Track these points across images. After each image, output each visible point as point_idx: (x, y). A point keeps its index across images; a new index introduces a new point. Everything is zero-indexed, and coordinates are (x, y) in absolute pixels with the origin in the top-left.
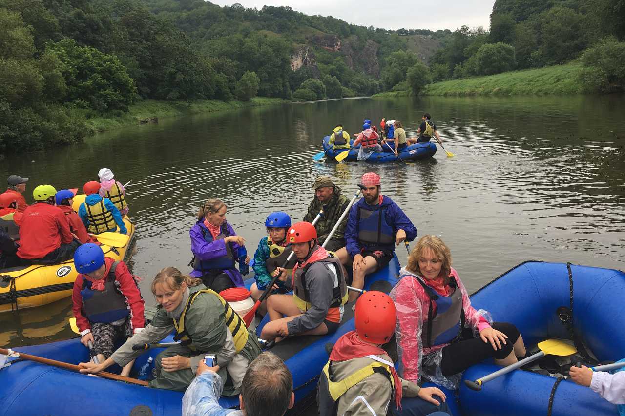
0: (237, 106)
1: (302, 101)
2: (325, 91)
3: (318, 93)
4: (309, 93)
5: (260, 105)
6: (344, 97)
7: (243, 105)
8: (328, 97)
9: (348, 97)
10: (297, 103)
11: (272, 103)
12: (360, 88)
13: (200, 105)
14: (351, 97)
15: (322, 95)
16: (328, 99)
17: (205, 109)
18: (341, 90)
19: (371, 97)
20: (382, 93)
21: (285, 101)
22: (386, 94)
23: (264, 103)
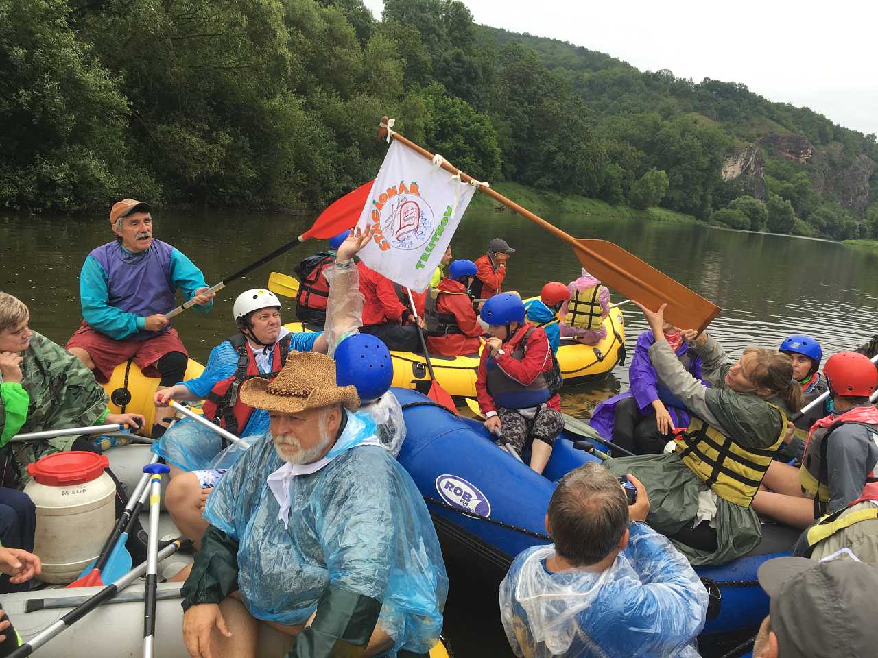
0: (628, 215)
1: (724, 227)
2: (767, 220)
3: (754, 220)
4: (739, 217)
5: (660, 220)
6: (794, 234)
7: (634, 216)
8: (768, 230)
9: (803, 235)
10: (717, 227)
11: (677, 220)
12: (826, 225)
13: (576, 203)
14: (807, 236)
15: (760, 223)
16: (767, 232)
17: (580, 210)
18: (793, 222)
19: (841, 243)
20: (862, 241)
21: (699, 222)
22: (870, 243)
23: (666, 218)
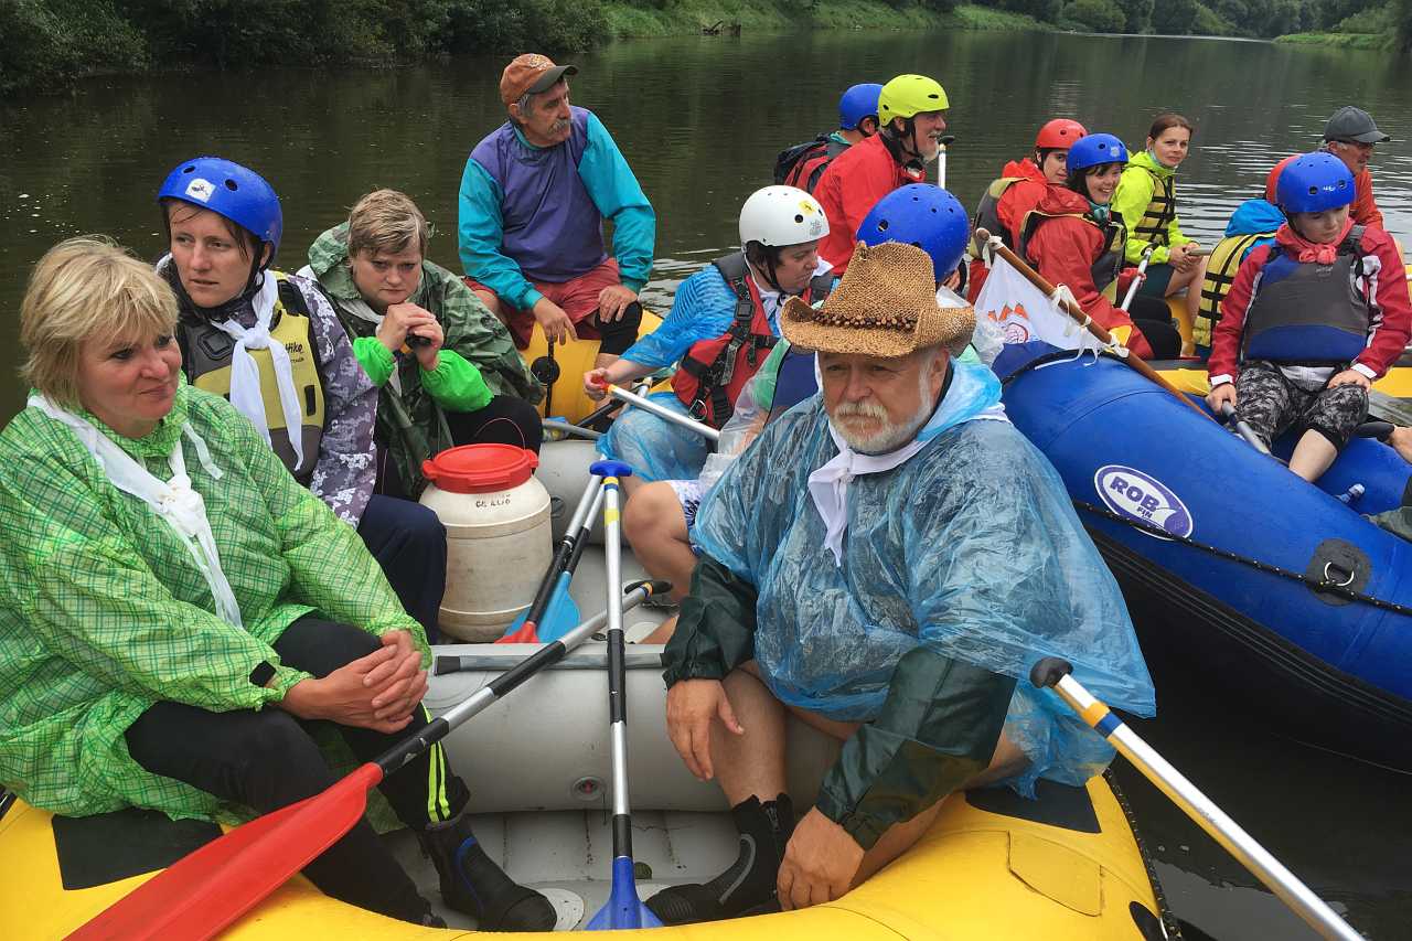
0: (922, 22)
1: (1083, 31)
2: (1151, 12)
3: (1131, 14)
4: (1106, 10)
5: (976, 28)
6: (1195, 33)
7: (935, 23)
8: (1154, 30)
9: (1212, 35)
10: (1072, 32)
11: (1006, 25)
12: (1245, 13)
14: (1217, 35)
15: (1141, 18)
16: (1152, 33)
18: (1194, 12)
19: (1273, 41)
20: (1306, 35)
21: (1041, 26)
22: (1319, 37)
23: (986, 23)
